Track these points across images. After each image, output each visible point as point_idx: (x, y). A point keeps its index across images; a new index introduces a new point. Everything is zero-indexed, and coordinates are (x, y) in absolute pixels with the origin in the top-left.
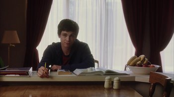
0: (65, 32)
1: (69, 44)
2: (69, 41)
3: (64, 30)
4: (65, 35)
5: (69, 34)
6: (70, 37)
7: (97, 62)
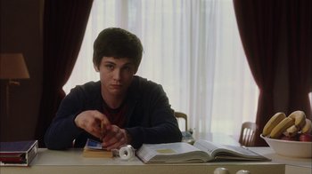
0: (111, 60)
1: (120, 86)
2: (120, 81)
3: (108, 56)
4: (111, 66)
5: (120, 63)
6: (122, 70)
7: (185, 116)
